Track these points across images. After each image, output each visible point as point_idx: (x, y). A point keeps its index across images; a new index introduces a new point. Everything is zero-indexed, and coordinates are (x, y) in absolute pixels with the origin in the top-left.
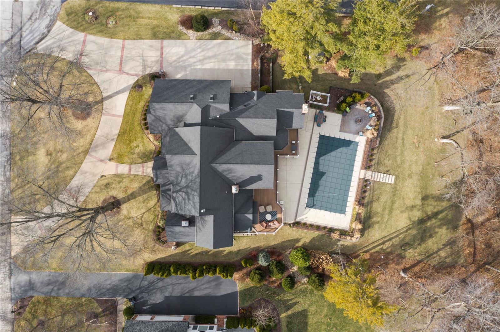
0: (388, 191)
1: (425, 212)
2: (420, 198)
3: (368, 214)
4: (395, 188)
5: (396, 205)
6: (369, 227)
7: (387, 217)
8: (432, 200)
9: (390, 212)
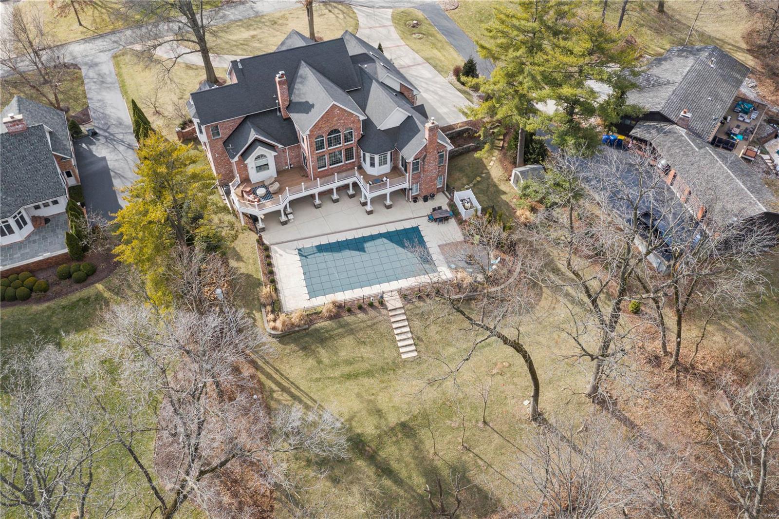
0: (386, 356)
1: (381, 443)
2: (403, 420)
3: (327, 335)
4: (395, 366)
5: (366, 381)
6: (304, 348)
7: (337, 373)
8: (412, 447)
9: (349, 377)
